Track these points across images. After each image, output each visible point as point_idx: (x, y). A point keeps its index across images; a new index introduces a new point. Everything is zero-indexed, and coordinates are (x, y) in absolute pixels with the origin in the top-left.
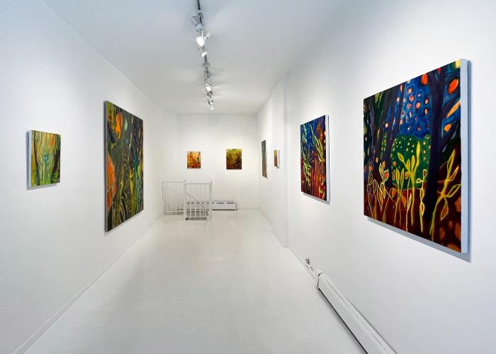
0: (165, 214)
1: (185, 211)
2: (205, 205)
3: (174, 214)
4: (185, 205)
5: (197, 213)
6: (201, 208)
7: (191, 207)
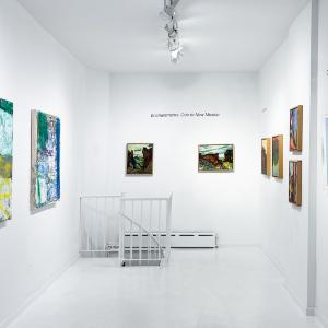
0: (83, 255)
1: (121, 251)
2: (158, 239)
3: (99, 255)
4: (122, 239)
5: (143, 253)
6: (150, 243)
7: (132, 243)
